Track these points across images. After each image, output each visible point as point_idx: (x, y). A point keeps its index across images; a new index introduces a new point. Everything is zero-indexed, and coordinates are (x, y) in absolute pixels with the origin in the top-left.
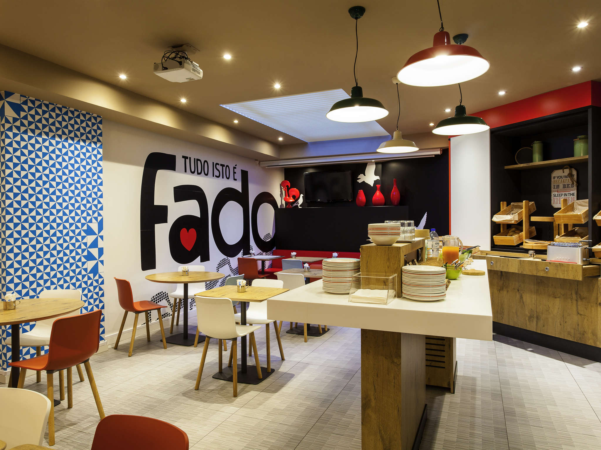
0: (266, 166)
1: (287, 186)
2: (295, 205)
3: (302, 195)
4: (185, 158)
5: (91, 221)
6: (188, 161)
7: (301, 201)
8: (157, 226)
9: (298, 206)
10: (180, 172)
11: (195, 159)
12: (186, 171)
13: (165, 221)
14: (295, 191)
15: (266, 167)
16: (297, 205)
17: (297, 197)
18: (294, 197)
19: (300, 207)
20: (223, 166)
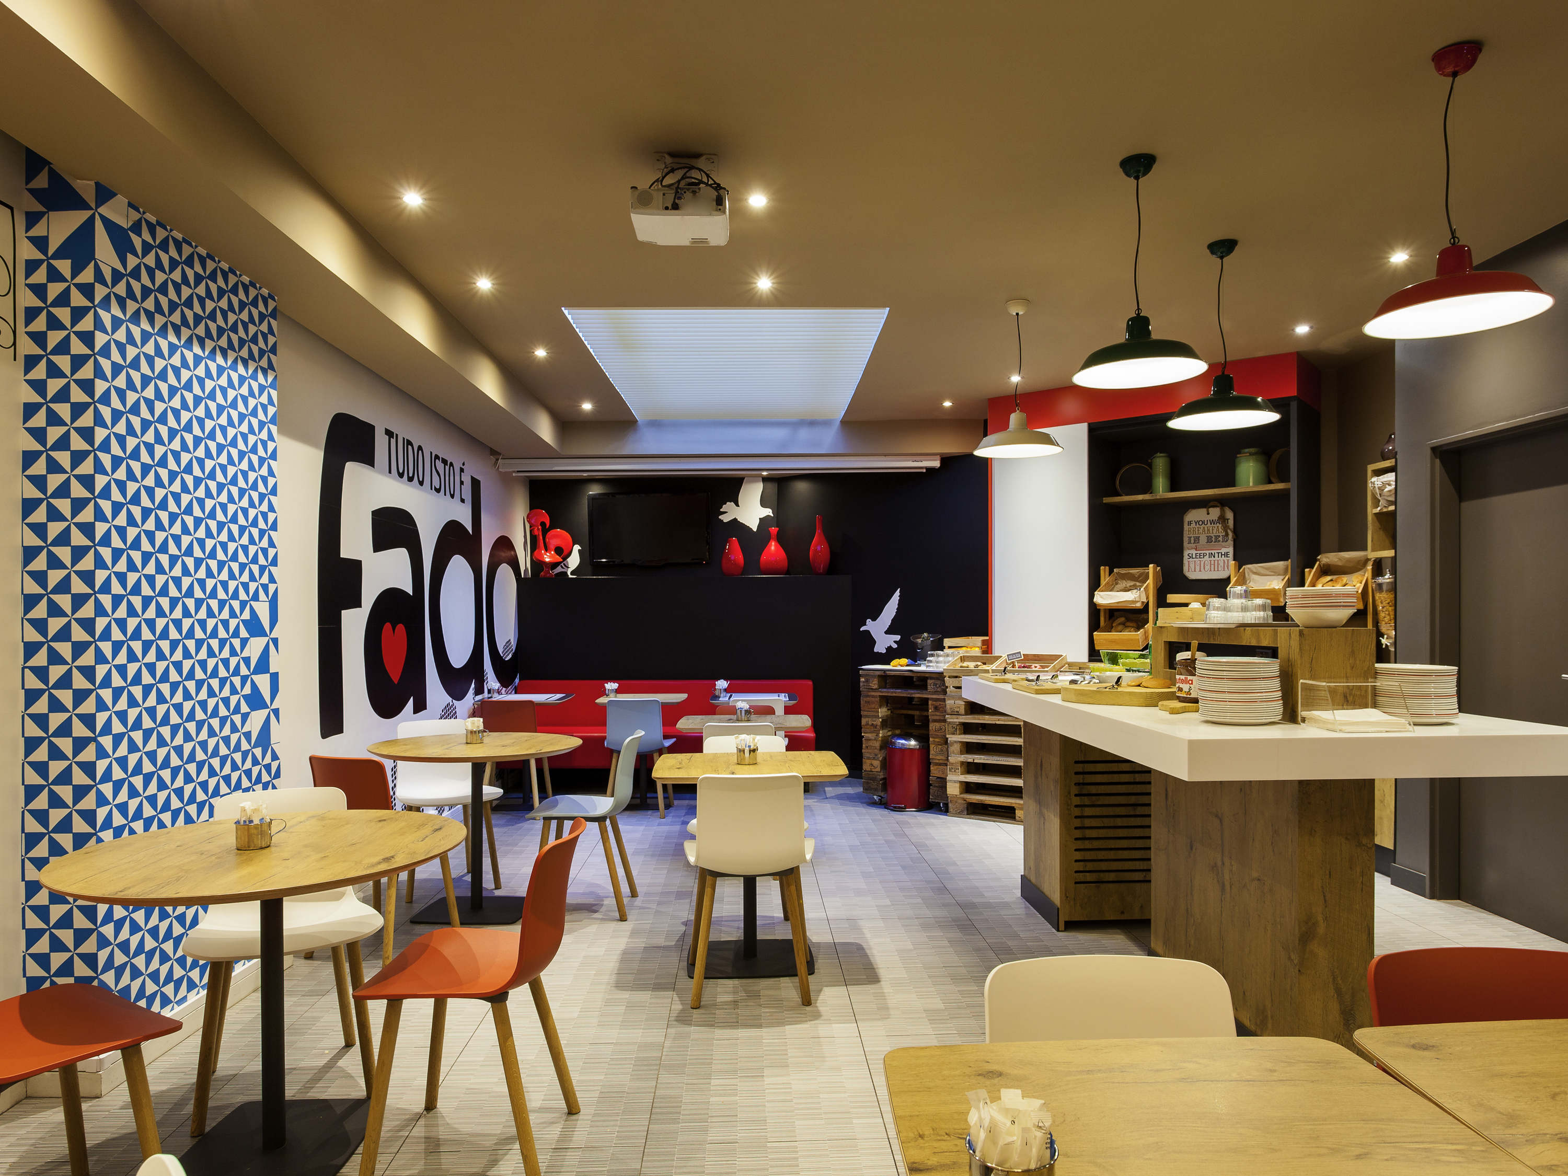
0: (514, 472)
1: (543, 524)
2: (559, 569)
3: (577, 548)
4: (389, 433)
5: (256, 597)
6: (393, 441)
7: (574, 561)
8: (344, 613)
9: (566, 573)
10: (381, 472)
11: (404, 439)
12: (390, 472)
13: (357, 604)
14: (559, 536)
15: (514, 475)
16: (563, 570)
17: (565, 553)
18: (559, 551)
19: (570, 576)
20: (444, 462)
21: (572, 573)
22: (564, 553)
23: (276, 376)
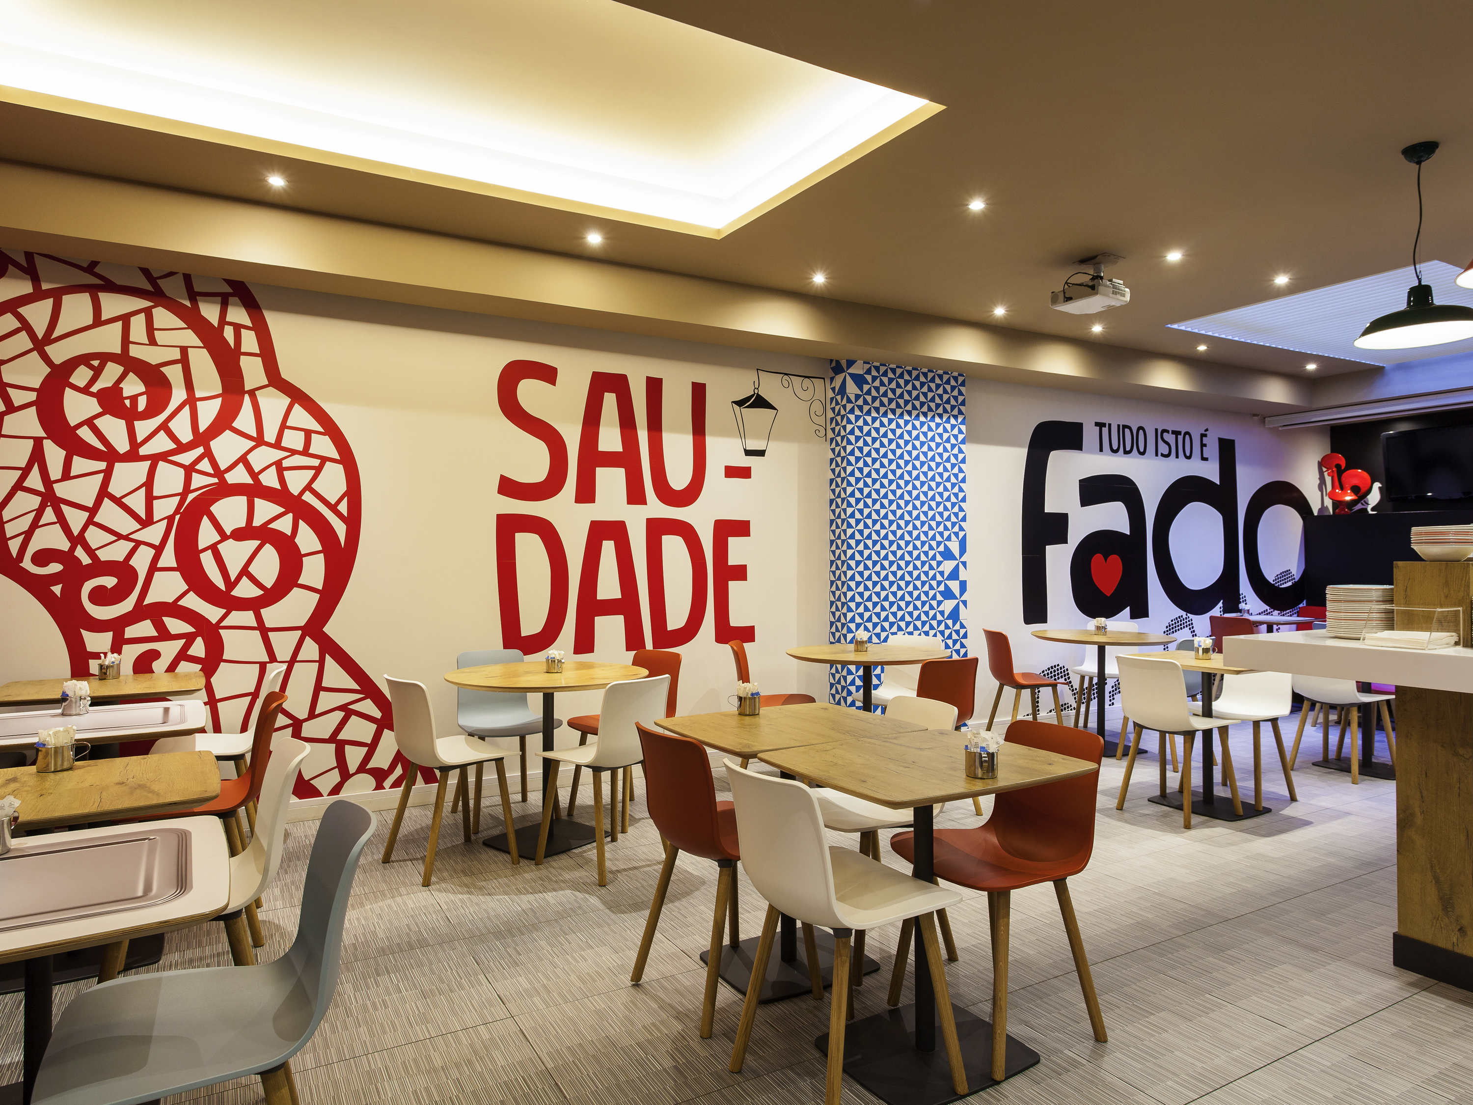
0: (1280, 426)
1: (1338, 466)
2: (1359, 506)
3: (1377, 485)
4: (1100, 425)
5: (949, 538)
6: (1105, 430)
7: (1374, 497)
8: (1049, 548)
9: (1366, 509)
10: (1090, 452)
11: (1119, 426)
12: (1101, 450)
13: (1064, 540)
14: (1359, 475)
15: (1280, 429)
16: (1364, 507)
17: (1363, 490)
18: (1355, 489)
19: (1371, 512)
20: (1176, 433)
21: (1373, 509)
22: (1362, 494)
23: (965, 417)
